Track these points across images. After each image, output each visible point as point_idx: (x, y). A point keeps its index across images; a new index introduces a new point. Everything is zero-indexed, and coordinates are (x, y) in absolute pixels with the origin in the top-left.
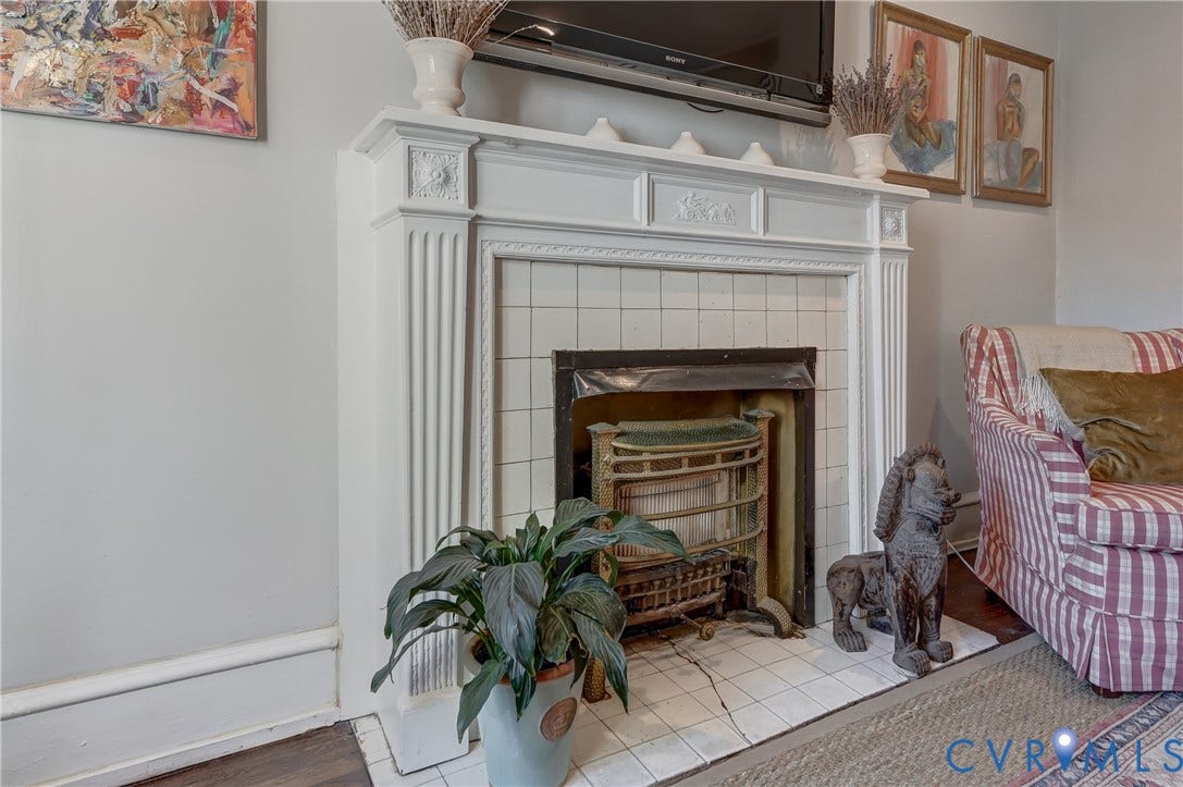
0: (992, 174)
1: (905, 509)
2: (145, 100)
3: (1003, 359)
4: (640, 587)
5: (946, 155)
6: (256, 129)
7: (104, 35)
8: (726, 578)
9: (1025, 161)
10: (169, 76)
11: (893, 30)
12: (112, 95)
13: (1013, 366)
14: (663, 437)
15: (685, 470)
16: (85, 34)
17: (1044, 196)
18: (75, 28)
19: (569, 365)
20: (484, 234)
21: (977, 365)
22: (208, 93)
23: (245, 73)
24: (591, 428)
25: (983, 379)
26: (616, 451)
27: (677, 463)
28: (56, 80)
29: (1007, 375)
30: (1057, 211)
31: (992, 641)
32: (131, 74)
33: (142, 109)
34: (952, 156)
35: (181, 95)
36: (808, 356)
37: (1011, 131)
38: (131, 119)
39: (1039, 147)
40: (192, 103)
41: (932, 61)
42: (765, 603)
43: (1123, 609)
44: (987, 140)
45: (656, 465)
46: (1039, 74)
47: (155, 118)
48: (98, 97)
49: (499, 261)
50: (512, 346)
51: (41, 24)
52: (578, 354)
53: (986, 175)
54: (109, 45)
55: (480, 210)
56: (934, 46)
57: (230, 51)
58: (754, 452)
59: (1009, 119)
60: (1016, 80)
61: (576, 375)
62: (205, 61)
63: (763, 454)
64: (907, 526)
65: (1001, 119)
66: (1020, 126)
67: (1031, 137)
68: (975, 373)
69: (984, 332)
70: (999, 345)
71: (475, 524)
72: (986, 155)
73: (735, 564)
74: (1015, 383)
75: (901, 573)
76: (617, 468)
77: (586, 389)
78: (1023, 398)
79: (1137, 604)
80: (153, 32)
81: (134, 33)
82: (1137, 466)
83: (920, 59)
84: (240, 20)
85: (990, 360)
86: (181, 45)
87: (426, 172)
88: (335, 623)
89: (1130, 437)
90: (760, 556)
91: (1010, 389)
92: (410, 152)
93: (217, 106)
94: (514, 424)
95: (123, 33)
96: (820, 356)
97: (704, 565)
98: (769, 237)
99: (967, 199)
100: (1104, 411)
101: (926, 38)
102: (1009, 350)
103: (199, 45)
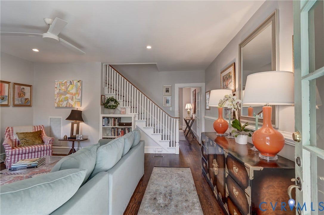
0: (17, 103)
3: (11, 132)
5: (5, 101)
9: (26, 100)
13: (12, 133)
17: (30, 105)
21: (6, 133)
25: (6, 135)
29: (11, 134)
30: (34, 107)
34: (7, 101)
37: (22, 96)
39: (29, 98)
43: (12, 162)
44: (16, 98)
46: (30, 87)
53: (15, 103)
59: (21, 94)
60: (23, 89)
66: (24, 95)
68: (5, 134)
69: (8, 128)
70: (11, 130)
72: (15, 100)
74: (12, 135)
78: (13, 137)
79: (14, 161)
82: (25, 144)
85: (8, 132)
89: (25, 141)
91: (11, 136)
99: (11, 107)
100: (23, 138)
102: (12, 130)
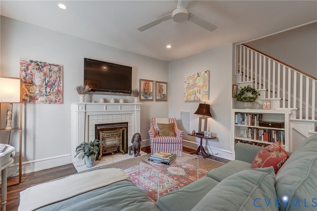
0: (158, 98)
1: (135, 140)
2: (51, 101)
3: (154, 122)
4: (106, 149)
5: (151, 96)
6: (62, 103)
7: (47, 95)
8: (118, 148)
9: (163, 96)
10: (54, 99)
11: (142, 82)
12: (48, 101)
14: (108, 133)
15: (110, 136)
16: (45, 96)
17: (167, 100)
18: (44, 95)
19: (96, 126)
20: (87, 113)
21: (151, 123)
22: (57, 100)
23: (61, 98)
24: (100, 132)
26: (102, 134)
27: (109, 135)
28: (43, 100)
30: (169, 102)
31: (147, 154)
32: (50, 99)
33: (51, 102)
35: (55, 100)
36: (127, 123)
38: (50, 103)
39: (166, 94)
40: (56, 101)
41: (148, 85)
42: (121, 151)
43: (154, 149)
44: (157, 94)
45: (107, 136)
46: (166, 84)
47: (52, 103)
48: (47, 102)
49: (88, 116)
50: (90, 124)
51: (41, 95)
52: (97, 124)
53: (157, 98)
54: (48, 96)
55: (86, 111)
56: (149, 83)
57: (60, 95)
58: (120, 134)
59: (161, 91)
60: (162, 86)
61: (97, 127)
62: (57, 97)
63: (121, 134)
64: (135, 141)
65: (159, 91)
66: (163, 91)
67: (164, 92)
69: (153, 118)
70: (154, 120)
71: (86, 142)
72: (157, 95)
73: (118, 147)
74: (155, 125)
75: (134, 146)
76: (102, 136)
77: (98, 128)
78: (155, 127)
79: (155, 148)
80: (52, 95)
81: (50, 95)
82: (163, 134)
83: (147, 85)
84: (61, 92)
86: (55, 96)
87: (80, 108)
88: (71, 153)
89: (163, 131)
90: (121, 146)
92: (79, 106)
93: (58, 101)
94: (90, 132)
95: (49, 95)
96: (129, 123)
97: (114, 147)
98: (121, 110)
99: (154, 101)
100: (161, 128)
101: (147, 82)
103: (57, 95)
